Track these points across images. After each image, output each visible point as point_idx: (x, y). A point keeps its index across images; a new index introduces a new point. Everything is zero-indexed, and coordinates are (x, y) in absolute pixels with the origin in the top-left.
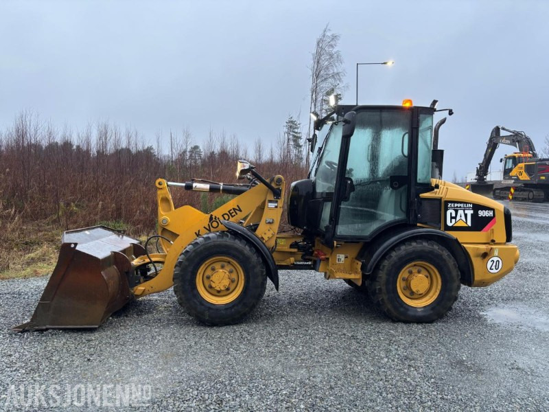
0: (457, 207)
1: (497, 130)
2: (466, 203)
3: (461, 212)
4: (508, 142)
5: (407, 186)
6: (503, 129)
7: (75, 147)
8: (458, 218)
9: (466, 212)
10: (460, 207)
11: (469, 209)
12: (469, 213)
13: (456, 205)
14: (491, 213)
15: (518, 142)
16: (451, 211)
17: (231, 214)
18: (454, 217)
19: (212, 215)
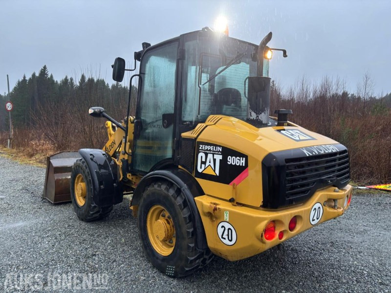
0: (207, 150)
2: (216, 145)
3: (210, 156)
5: (172, 126)
7: (350, 96)
8: (208, 164)
9: (216, 156)
10: (210, 150)
11: (218, 153)
12: (219, 158)
13: (207, 147)
14: (242, 162)
16: (202, 154)
17: (112, 145)
18: (204, 162)
19: (106, 146)
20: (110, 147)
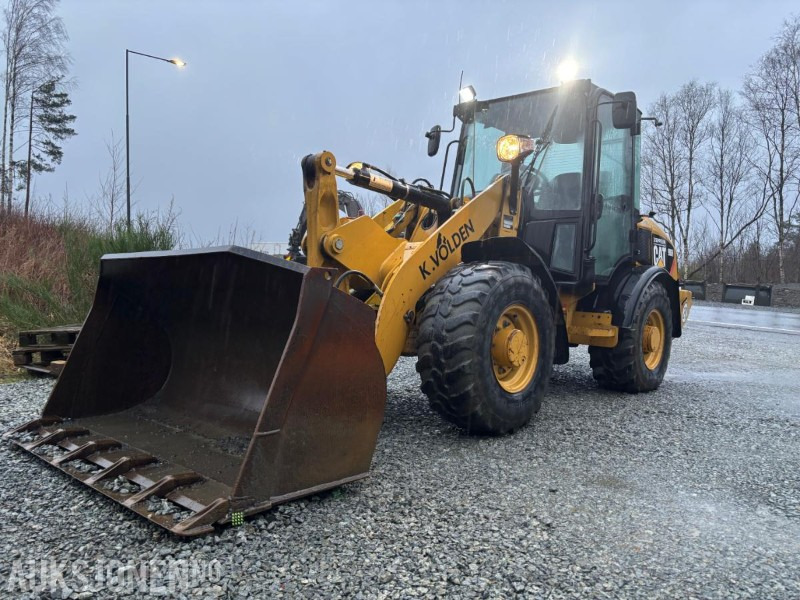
3: (660, 249)
8: (660, 256)
9: (663, 249)
10: (660, 243)
16: (655, 247)
17: (462, 234)
18: (657, 256)
19: (440, 235)
20: (456, 237)
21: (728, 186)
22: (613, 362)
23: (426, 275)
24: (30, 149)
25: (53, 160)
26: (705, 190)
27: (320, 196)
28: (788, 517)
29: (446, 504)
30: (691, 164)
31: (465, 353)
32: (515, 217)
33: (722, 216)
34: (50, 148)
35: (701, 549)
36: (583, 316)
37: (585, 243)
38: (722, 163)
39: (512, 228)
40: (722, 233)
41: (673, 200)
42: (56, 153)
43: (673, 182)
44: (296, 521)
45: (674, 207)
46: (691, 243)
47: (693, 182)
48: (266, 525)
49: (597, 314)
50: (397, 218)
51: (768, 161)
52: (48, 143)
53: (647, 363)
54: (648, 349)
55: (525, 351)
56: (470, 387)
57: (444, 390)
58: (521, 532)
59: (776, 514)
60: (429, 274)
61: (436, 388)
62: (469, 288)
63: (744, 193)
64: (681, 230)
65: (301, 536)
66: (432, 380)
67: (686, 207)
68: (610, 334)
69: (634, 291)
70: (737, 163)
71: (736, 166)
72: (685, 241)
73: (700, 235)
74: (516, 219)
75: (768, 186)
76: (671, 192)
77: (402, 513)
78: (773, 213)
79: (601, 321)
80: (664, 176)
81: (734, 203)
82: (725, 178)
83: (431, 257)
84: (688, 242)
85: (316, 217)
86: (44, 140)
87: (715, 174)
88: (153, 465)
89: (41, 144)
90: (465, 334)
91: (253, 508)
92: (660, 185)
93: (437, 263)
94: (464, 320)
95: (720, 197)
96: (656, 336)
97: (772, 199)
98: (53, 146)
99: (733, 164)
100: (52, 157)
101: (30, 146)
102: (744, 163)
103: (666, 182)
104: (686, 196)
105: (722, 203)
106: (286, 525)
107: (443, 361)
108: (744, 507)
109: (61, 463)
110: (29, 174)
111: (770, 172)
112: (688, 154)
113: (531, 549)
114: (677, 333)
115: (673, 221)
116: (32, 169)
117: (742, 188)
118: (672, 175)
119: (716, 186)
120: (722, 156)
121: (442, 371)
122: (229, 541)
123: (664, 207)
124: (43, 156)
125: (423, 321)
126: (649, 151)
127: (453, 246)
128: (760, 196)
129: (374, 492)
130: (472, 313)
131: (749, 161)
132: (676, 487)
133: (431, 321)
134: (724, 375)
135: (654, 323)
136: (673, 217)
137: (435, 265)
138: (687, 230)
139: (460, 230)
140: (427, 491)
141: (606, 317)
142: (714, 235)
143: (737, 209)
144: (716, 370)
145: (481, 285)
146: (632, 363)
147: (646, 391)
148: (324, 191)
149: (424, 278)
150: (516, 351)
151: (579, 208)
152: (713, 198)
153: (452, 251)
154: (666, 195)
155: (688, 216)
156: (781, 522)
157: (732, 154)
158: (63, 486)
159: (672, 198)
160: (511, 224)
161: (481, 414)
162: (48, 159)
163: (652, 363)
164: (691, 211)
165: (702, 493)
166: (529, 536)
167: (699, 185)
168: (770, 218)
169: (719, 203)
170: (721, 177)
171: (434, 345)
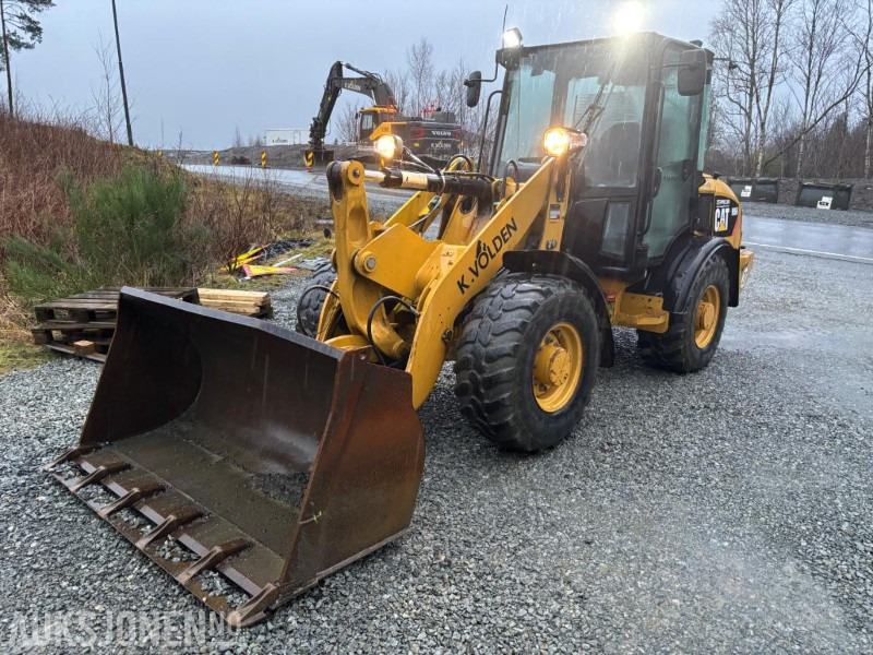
1: (338, 67)
2: (727, 199)
3: (723, 211)
4: (359, 88)
6: (349, 67)
8: (721, 220)
10: (723, 205)
12: (727, 211)
13: (721, 201)
15: (373, 88)
16: (718, 211)
17: (503, 236)
18: (719, 220)
19: (479, 242)
20: (497, 241)
21: (818, 59)
22: (663, 346)
23: (465, 289)
24: (4, 24)
25: (32, 39)
26: (790, 63)
27: (349, 210)
28: (813, 575)
29: (485, 564)
30: (778, 30)
31: (504, 386)
32: (562, 204)
33: (807, 95)
34: (27, 24)
35: (723, 626)
36: (633, 298)
37: (639, 227)
38: (813, 30)
39: (558, 217)
40: (805, 115)
41: (753, 75)
42: (34, 29)
43: (754, 52)
44: (342, 594)
45: (753, 83)
46: (769, 129)
47: (778, 53)
48: (315, 605)
49: (647, 297)
50: (433, 205)
51: (867, 28)
52: (23, 17)
53: (698, 341)
54: (701, 327)
55: (567, 369)
56: (510, 418)
57: (484, 418)
58: (555, 606)
59: (803, 571)
60: (467, 287)
61: (475, 414)
62: (509, 314)
63: (835, 68)
64: (760, 112)
65: (347, 618)
66: (471, 406)
67: (767, 83)
68: (660, 321)
69: (689, 269)
70: (831, 29)
71: (829, 33)
72: (763, 125)
73: (780, 118)
74: (564, 206)
75: (863, 57)
76: (752, 66)
77: (442, 578)
78: (865, 92)
79: (652, 304)
80: (745, 44)
81: (822, 79)
82: (815, 49)
83: (470, 269)
84: (766, 126)
85: (345, 234)
86: (19, 12)
87: (804, 44)
88: (199, 520)
89: (16, 19)
90: (505, 366)
91: (300, 589)
92: (739, 58)
93: (476, 274)
94: (505, 352)
95: (807, 72)
96: (710, 312)
97: (866, 73)
98: (30, 20)
99: (826, 31)
100: (30, 34)
101: (3, 21)
102: (840, 30)
103: (747, 52)
104: (769, 70)
105: (809, 79)
106: (333, 601)
107: (482, 391)
108: (773, 561)
109: (109, 514)
110: (7, 53)
111: (867, 41)
112: (776, 17)
113: (563, 630)
114: (734, 302)
115: (751, 101)
116: (9, 46)
117: (833, 62)
118: (755, 43)
119: (803, 60)
120: (814, 21)
121: (482, 399)
122: (281, 628)
123: (741, 83)
124: (21, 33)
125: (461, 346)
126: (730, 14)
127: (493, 251)
128: (853, 69)
129: (415, 547)
130: (512, 344)
131: (845, 27)
132: (709, 532)
133: (470, 347)
134: (781, 337)
135: (710, 298)
136: (751, 95)
137: (474, 277)
138: (766, 112)
139: (502, 232)
140: (467, 544)
141: (657, 302)
142: (796, 115)
143: (824, 87)
144: (773, 328)
145: (522, 311)
146: (682, 347)
147: (695, 371)
148: (353, 204)
149: (463, 292)
150: (558, 372)
151: (633, 186)
152: (799, 73)
153: (492, 257)
154: (745, 68)
155: (769, 95)
156: (805, 583)
157: (826, 18)
158: (115, 544)
159: (752, 73)
160: (558, 213)
161: (520, 440)
162: (26, 37)
163: (702, 341)
164: (773, 88)
165: (734, 541)
166: (562, 611)
167: (784, 57)
168: (861, 96)
169: (805, 78)
170: (811, 49)
171: (473, 374)
